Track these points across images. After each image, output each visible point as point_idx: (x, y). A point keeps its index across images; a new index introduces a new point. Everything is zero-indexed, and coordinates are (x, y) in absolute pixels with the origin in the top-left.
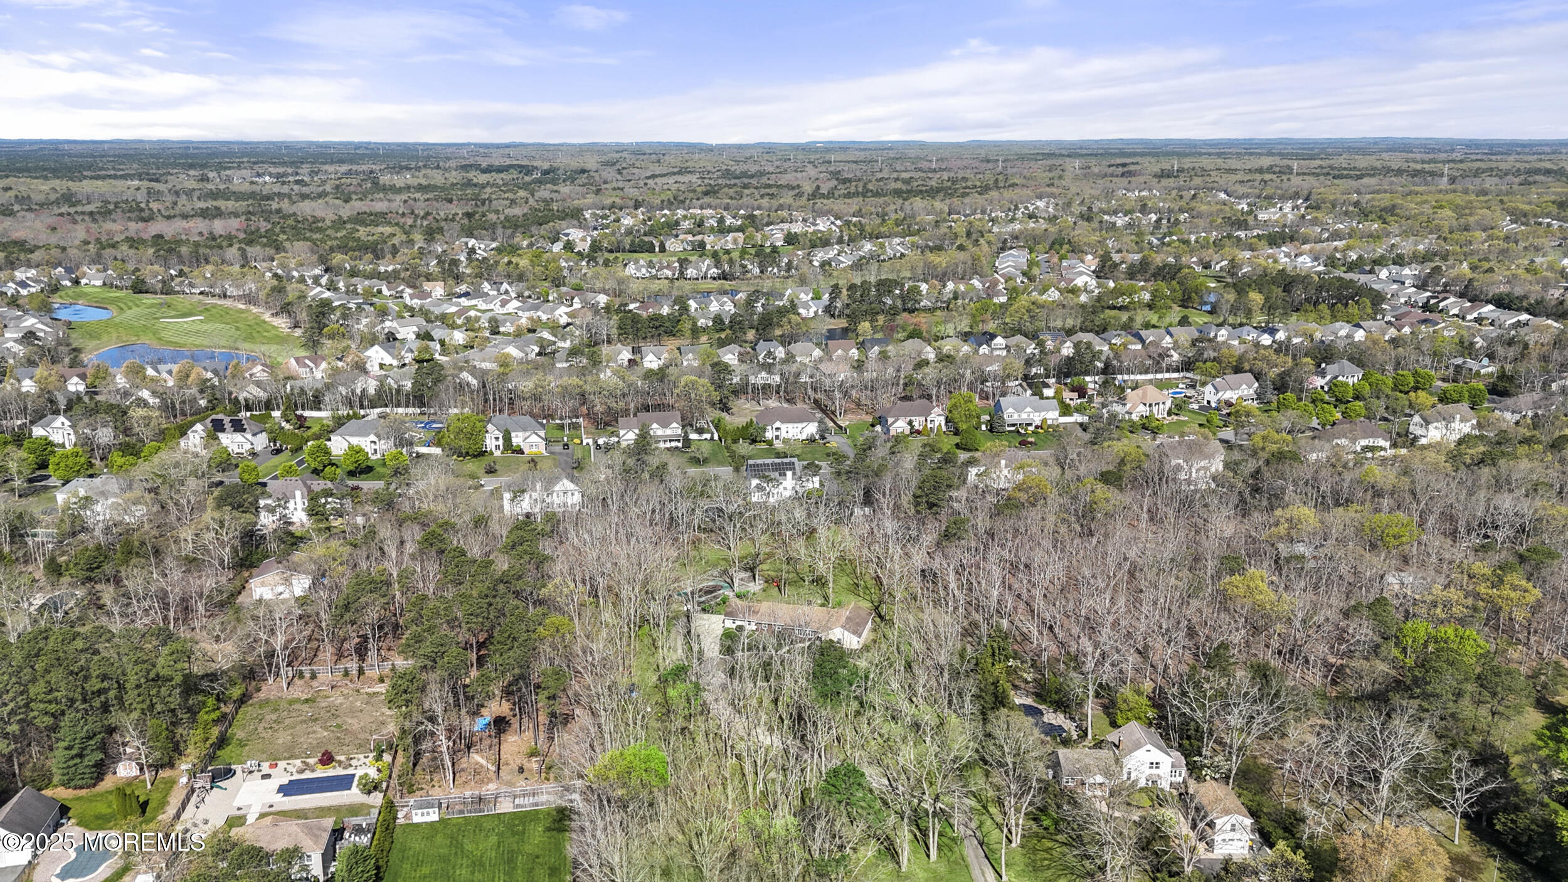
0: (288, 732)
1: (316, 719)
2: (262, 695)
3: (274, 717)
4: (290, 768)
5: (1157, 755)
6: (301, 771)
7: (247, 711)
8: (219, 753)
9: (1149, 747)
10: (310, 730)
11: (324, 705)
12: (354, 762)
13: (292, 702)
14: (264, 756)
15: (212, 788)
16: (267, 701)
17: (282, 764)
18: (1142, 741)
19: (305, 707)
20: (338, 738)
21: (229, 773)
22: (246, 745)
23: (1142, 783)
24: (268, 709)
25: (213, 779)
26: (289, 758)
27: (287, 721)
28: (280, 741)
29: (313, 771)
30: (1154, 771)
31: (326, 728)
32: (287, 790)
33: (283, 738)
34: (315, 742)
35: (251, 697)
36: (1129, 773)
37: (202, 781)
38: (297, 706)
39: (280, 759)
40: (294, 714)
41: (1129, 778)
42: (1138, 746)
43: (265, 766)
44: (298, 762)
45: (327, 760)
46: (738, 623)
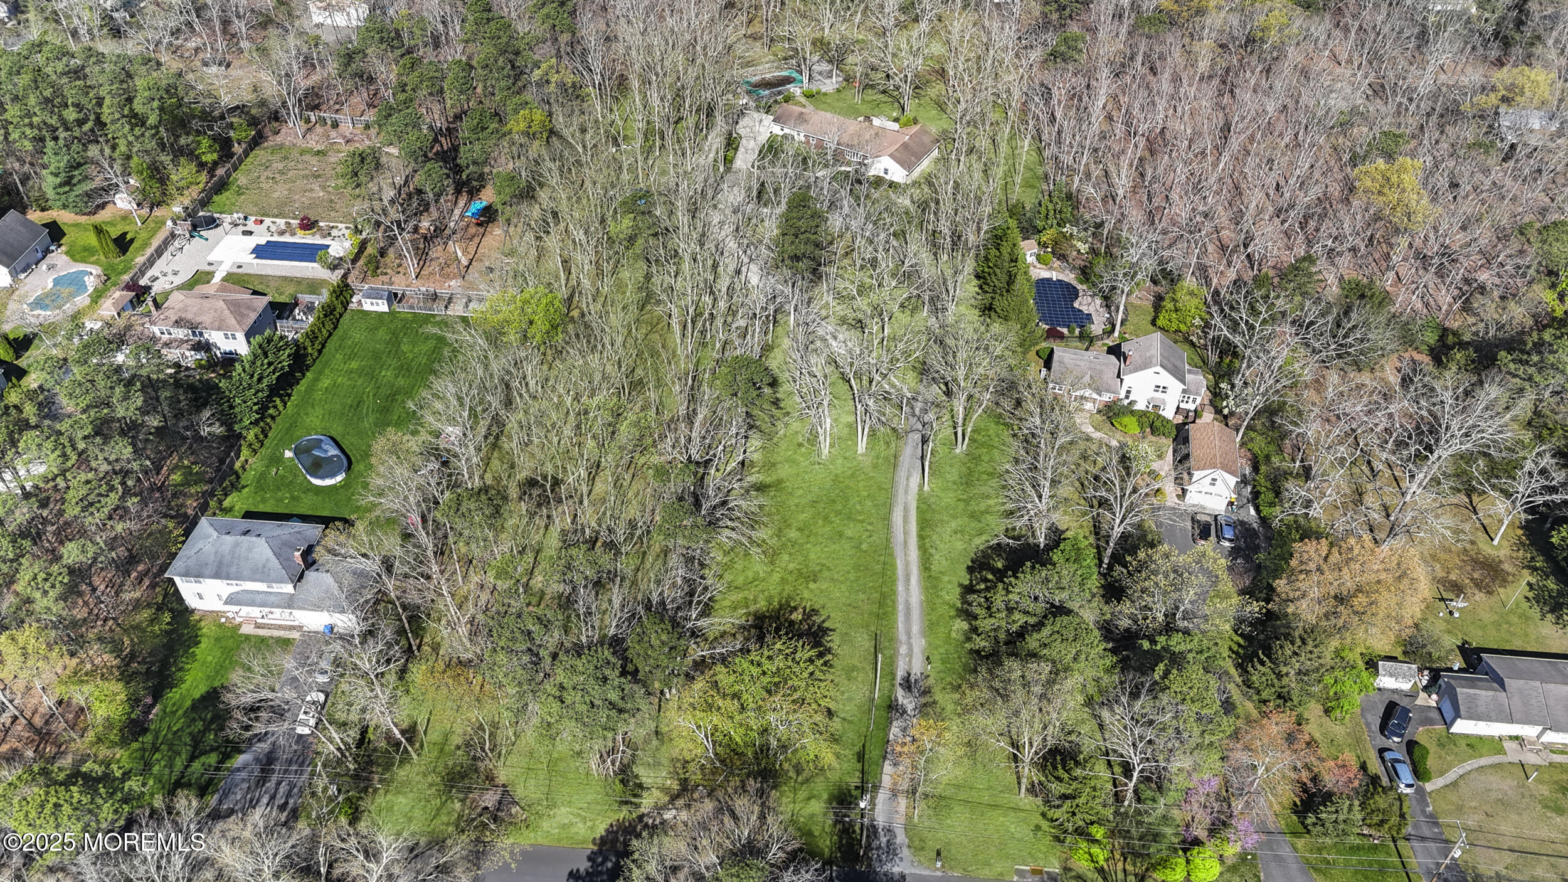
0: (287, 186)
1: (319, 176)
2: (279, 139)
3: (280, 166)
4: (273, 228)
5: (1166, 379)
6: (282, 233)
7: (259, 154)
8: (215, 198)
9: (1159, 369)
10: (309, 187)
11: (332, 160)
12: (334, 232)
13: (303, 152)
14: (255, 209)
15: (192, 236)
16: (281, 147)
17: (268, 221)
18: (1154, 361)
19: (314, 160)
20: (331, 201)
21: (212, 223)
22: (243, 194)
23: (1140, 406)
24: (277, 157)
25: (195, 227)
26: (277, 216)
27: (291, 174)
28: (276, 195)
29: (293, 234)
30: (1159, 395)
31: (323, 188)
32: (260, 252)
33: (280, 192)
34: (307, 202)
35: (266, 139)
36: (1128, 392)
37: (183, 228)
38: (306, 157)
39: (268, 216)
40: (300, 166)
41: (1127, 397)
42: (1145, 365)
43: (251, 225)
44: (281, 222)
45: (308, 225)
46: (786, 131)
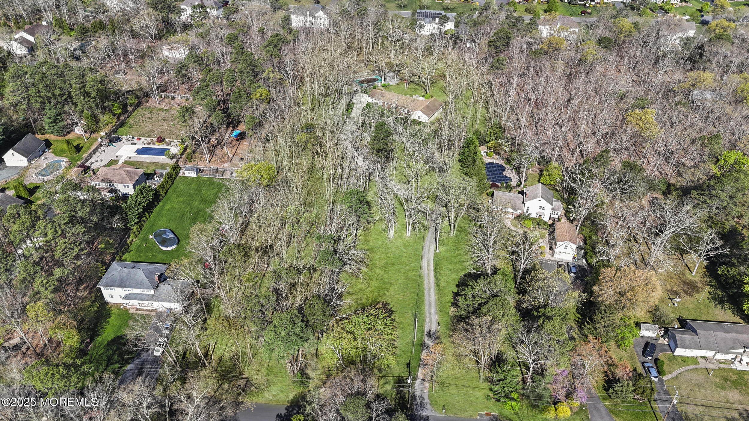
0: (151, 124)
1: (166, 120)
2: (148, 104)
3: (148, 116)
4: (145, 142)
5: (544, 203)
6: (149, 144)
7: (139, 111)
8: (119, 129)
9: (541, 199)
10: (161, 124)
11: (172, 113)
12: (172, 143)
13: (159, 110)
14: (137, 134)
15: (109, 145)
16: (149, 108)
17: (143, 139)
18: (539, 195)
19: (163, 113)
20: (171, 130)
21: (118, 139)
22: (132, 127)
23: (533, 216)
24: (148, 112)
25: (110, 141)
26: (147, 137)
27: (153, 119)
28: (146, 128)
29: (154, 144)
30: (542, 211)
31: (168, 125)
32: (139, 152)
33: (148, 126)
34: (160, 131)
35: (143, 104)
36: (528, 209)
37: (105, 142)
38: (160, 112)
39: (143, 137)
40: (157, 116)
41: (527, 212)
42: (535, 197)
43: (135, 140)
44: (149, 139)
45: (161, 140)
46: (374, 101)
